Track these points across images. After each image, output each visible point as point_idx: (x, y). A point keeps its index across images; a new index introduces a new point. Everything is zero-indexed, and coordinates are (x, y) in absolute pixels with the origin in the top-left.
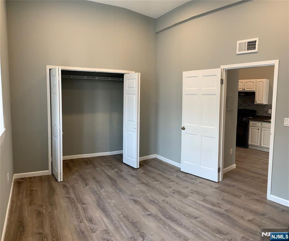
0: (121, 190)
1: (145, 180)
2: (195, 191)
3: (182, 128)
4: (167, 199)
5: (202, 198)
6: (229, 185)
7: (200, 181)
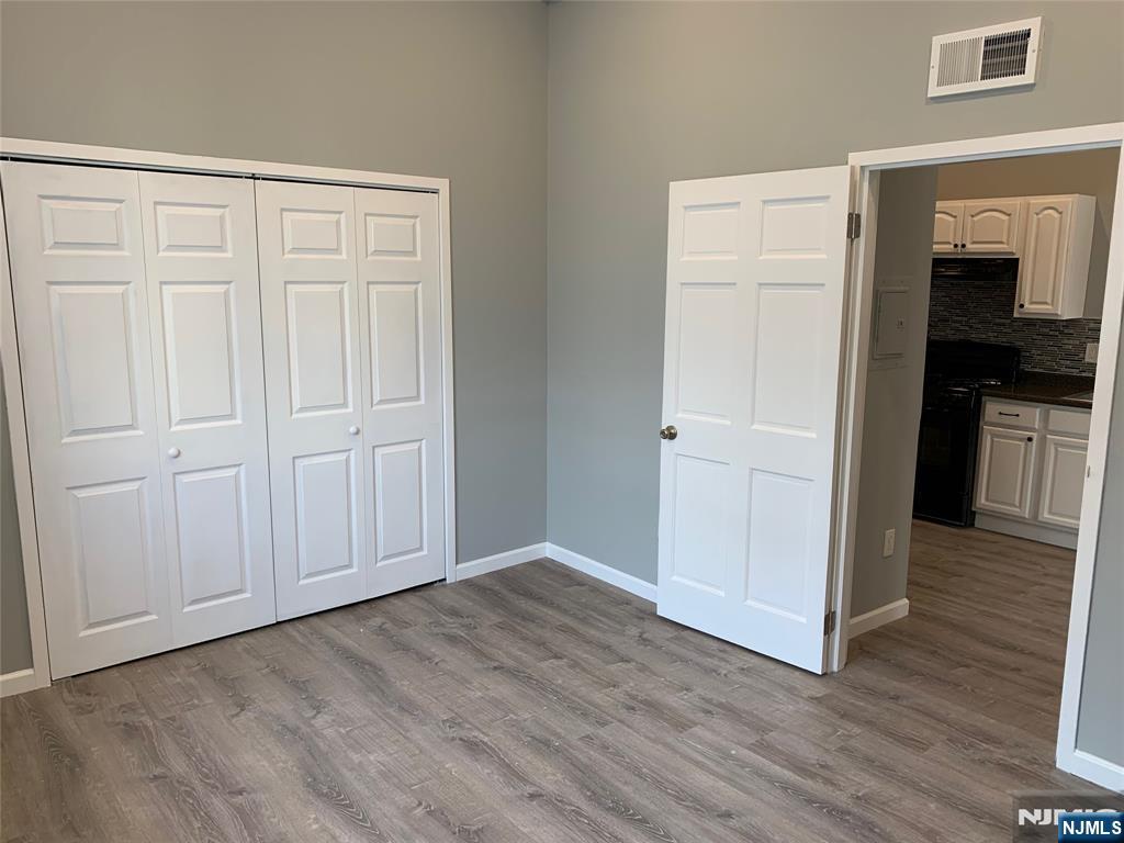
0: (407, 706)
1: (508, 654)
2: (720, 705)
3: (663, 432)
4: (602, 732)
5: (752, 739)
6: (872, 692)
7: (740, 665)
